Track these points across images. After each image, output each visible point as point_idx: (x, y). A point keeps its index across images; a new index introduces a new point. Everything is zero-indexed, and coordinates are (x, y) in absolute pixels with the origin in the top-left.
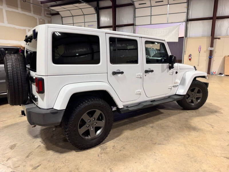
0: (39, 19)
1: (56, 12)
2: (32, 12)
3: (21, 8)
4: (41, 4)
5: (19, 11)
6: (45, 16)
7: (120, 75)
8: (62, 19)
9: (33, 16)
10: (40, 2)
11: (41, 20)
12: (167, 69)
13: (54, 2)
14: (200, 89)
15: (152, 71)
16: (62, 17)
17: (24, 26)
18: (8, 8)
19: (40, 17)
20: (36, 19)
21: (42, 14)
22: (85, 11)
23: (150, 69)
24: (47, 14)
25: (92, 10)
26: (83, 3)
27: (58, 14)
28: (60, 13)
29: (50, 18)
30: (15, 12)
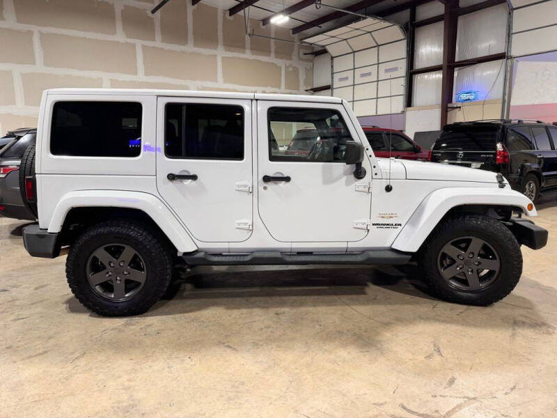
0: (286, 66)
1: (321, 49)
2: (273, 55)
3: (252, 49)
4: (293, 33)
5: (248, 55)
6: (300, 59)
7: (188, 182)
8: (332, 63)
9: (275, 62)
10: (291, 31)
11: (290, 69)
12: (345, 178)
13: (316, 27)
14: (487, 243)
15: (287, 179)
16: (332, 58)
17: (254, 86)
18: (227, 52)
19: (288, 62)
20: (280, 67)
21: (293, 57)
22: (381, 37)
23: (281, 174)
24: (305, 54)
25: (395, 32)
26: (364, 18)
27: (323, 51)
28: (328, 48)
29: (312, 61)
30: (239, 58)
